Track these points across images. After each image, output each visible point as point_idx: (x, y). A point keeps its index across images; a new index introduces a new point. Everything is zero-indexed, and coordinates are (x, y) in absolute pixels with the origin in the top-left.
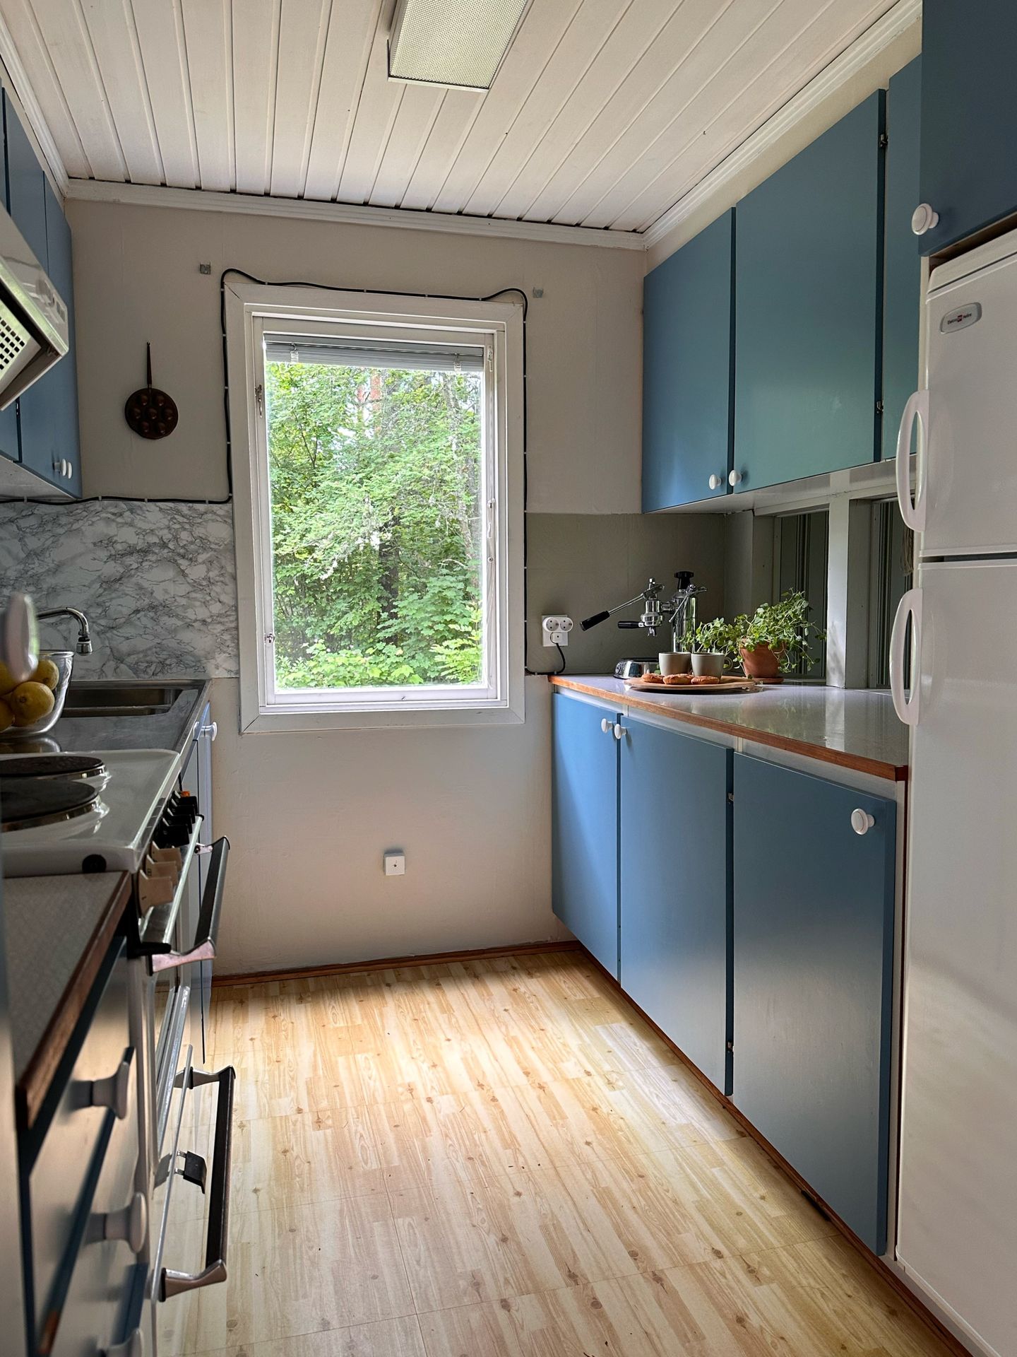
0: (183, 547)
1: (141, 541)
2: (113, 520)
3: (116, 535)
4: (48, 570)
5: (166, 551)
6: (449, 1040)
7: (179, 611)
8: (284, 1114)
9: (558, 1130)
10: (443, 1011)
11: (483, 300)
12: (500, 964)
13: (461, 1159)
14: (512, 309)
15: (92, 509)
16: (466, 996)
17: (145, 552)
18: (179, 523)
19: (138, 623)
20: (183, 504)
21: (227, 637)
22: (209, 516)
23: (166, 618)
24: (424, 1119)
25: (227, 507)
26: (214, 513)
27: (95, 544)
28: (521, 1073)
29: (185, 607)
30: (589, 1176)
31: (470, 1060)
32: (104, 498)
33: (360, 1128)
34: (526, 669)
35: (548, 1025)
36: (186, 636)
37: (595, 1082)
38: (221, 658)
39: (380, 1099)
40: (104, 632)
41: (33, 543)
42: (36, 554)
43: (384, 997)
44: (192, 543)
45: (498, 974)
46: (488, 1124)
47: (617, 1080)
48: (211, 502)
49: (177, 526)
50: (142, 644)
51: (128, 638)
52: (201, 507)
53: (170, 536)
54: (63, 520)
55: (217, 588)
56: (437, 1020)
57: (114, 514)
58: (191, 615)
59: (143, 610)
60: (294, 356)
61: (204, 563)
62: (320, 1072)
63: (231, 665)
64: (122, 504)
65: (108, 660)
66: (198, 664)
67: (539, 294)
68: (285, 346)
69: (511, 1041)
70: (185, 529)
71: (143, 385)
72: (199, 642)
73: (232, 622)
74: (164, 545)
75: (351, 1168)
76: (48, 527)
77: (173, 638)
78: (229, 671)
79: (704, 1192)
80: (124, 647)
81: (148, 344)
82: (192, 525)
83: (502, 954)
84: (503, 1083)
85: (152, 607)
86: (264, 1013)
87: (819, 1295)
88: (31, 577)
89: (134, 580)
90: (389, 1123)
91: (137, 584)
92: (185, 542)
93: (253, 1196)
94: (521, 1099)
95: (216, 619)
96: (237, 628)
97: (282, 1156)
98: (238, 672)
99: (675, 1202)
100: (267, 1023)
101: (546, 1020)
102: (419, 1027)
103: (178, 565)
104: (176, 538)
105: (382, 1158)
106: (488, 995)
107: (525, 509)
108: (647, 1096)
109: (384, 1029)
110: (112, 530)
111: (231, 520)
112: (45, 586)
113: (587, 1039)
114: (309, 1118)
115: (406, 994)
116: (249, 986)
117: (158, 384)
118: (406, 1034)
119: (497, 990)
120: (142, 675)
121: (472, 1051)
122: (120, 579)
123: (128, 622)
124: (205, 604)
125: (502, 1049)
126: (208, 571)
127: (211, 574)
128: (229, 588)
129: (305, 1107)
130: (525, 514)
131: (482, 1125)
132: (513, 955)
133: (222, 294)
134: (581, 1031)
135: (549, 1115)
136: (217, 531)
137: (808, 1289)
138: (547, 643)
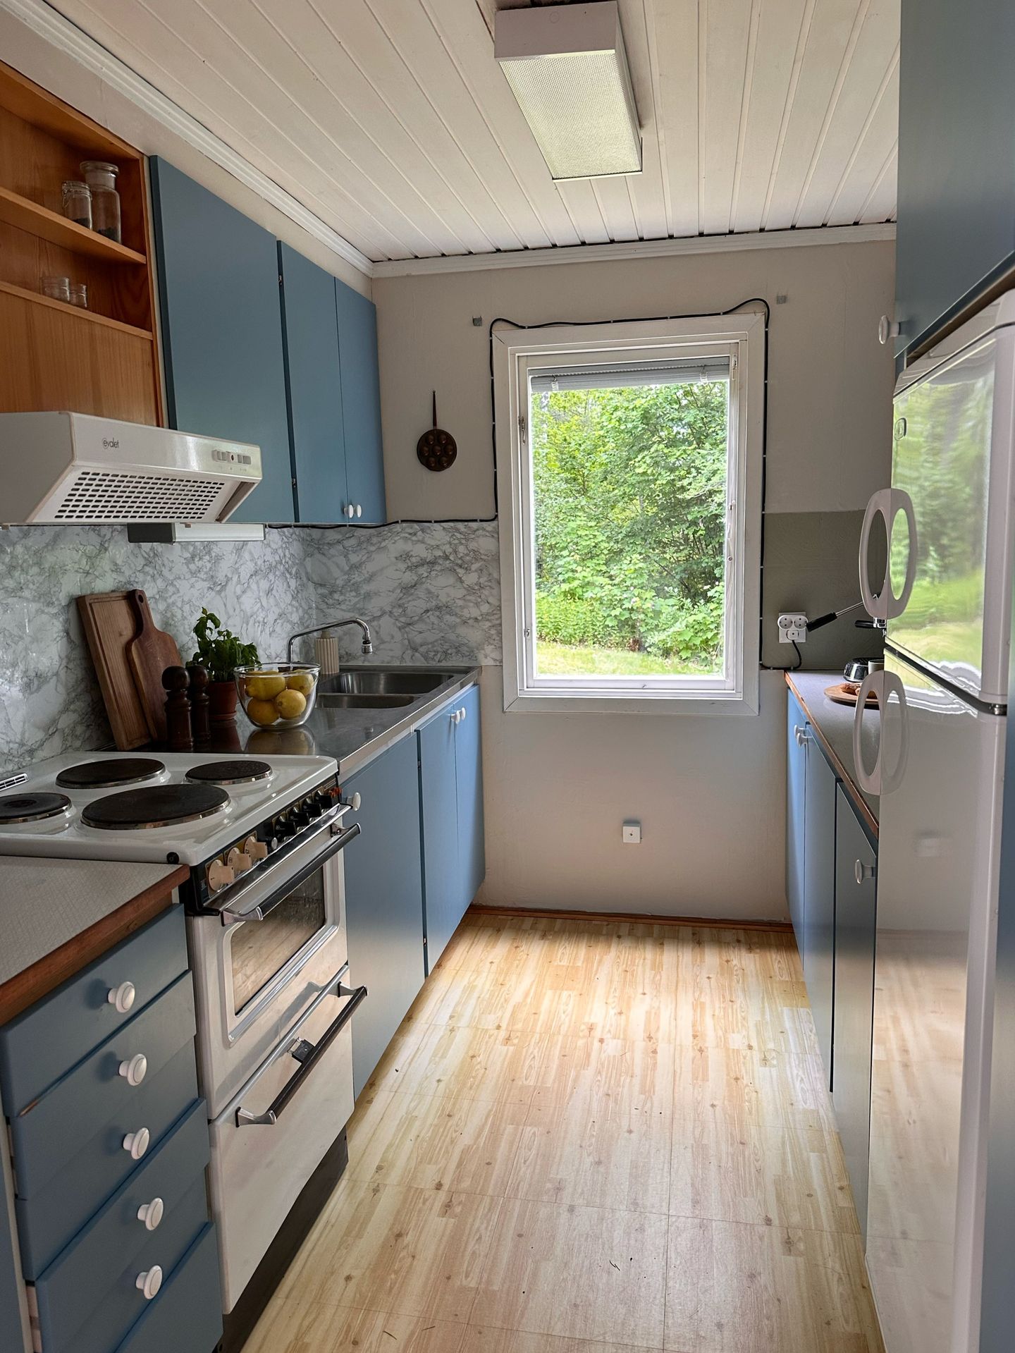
0: (461, 558)
1: (429, 555)
2: (409, 539)
3: (412, 551)
4: (365, 580)
5: (448, 562)
6: (644, 994)
7: (458, 610)
8: (486, 1028)
9: (694, 1089)
10: (653, 967)
11: (724, 313)
12: (729, 935)
13: (600, 1094)
14: (755, 319)
15: (394, 530)
16: (681, 958)
17: (433, 563)
18: (458, 539)
19: (428, 620)
20: (460, 523)
21: (493, 632)
22: (480, 532)
23: (448, 616)
24: (588, 1055)
25: (494, 524)
26: (484, 529)
27: (396, 558)
28: (690, 1033)
29: (462, 608)
30: (697, 1132)
31: (653, 1015)
32: (402, 521)
33: (536, 1051)
34: (761, 665)
35: (740, 1000)
36: (462, 630)
37: (752, 1058)
38: (489, 649)
39: (562, 1032)
40: (404, 628)
41: (354, 558)
42: (356, 567)
43: (610, 947)
44: (467, 555)
45: (720, 943)
46: (638, 1071)
47: (773, 1058)
48: (481, 521)
49: (456, 542)
50: (430, 637)
51: (421, 633)
52: (474, 525)
53: (451, 550)
54: (375, 540)
55: (486, 592)
56: (644, 975)
57: (410, 534)
58: (466, 613)
59: (431, 610)
60: (555, 386)
61: (476, 571)
62: (529, 1000)
63: (495, 655)
64: (416, 526)
65: (407, 649)
66: (472, 654)
67: (782, 300)
68: (547, 377)
69: (698, 1006)
70: (462, 544)
71: (431, 427)
72: (472, 635)
73: (497, 619)
74: (447, 558)
75: (513, 1080)
76: (364, 545)
77: (453, 632)
78: (495, 660)
79: (790, 1169)
80: (418, 639)
81: (434, 393)
82: (467, 540)
83: (733, 926)
84: (669, 1040)
85: (438, 608)
86: (511, 942)
87: (835, 1279)
88: (353, 585)
89: (424, 586)
90: (560, 1051)
91: (427, 589)
92: (461, 555)
93: (435, 1084)
94: (677, 1056)
95: (486, 617)
96: (501, 625)
97: (469, 1059)
98: (501, 662)
99: (758, 1171)
100: (509, 951)
101: (740, 993)
102: (625, 978)
103: (457, 573)
104: (455, 552)
105: (540, 1078)
106: (701, 961)
107: (763, 510)
108: (792, 1078)
109: (596, 974)
110: (408, 547)
111: (496, 534)
112: (362, 592)
113: (768, 1017)
114: (503, 1034)
115: (630, 947)
116: (510, 918)
117: (440, 426)
118: (611, 981)
119: (711, 958)
120: (431, 662)
121: (659, 1008)
122: (415, 586)
123: (421, 619)
124: (477, 604)
125: (686, 1013)
126: (479, 578)
127: (482, 580)
128: (495, 592)
129: (504, 1026)
130: (763, 515)
131: (633, 1070)
132: (744, 929)
133: (491, 341)
134: (767, 1009)
135: (693, 1075)
136: (484, 544)
137: (829, 1271)
138: (783, 640)
